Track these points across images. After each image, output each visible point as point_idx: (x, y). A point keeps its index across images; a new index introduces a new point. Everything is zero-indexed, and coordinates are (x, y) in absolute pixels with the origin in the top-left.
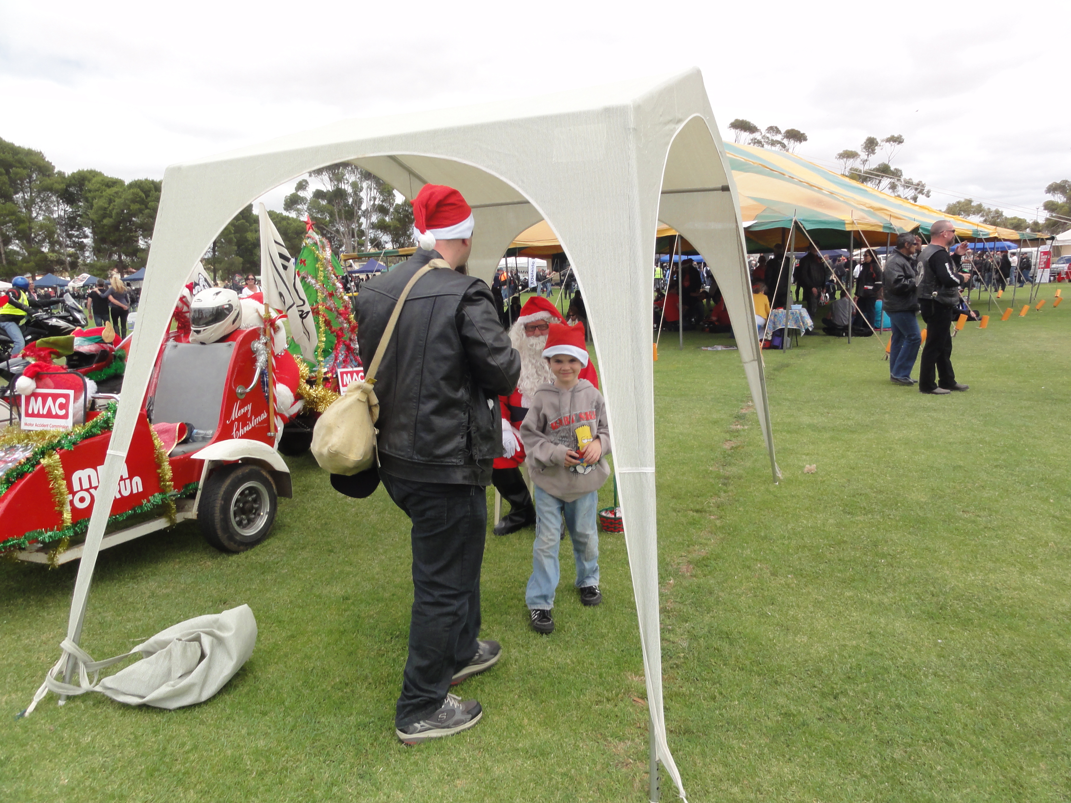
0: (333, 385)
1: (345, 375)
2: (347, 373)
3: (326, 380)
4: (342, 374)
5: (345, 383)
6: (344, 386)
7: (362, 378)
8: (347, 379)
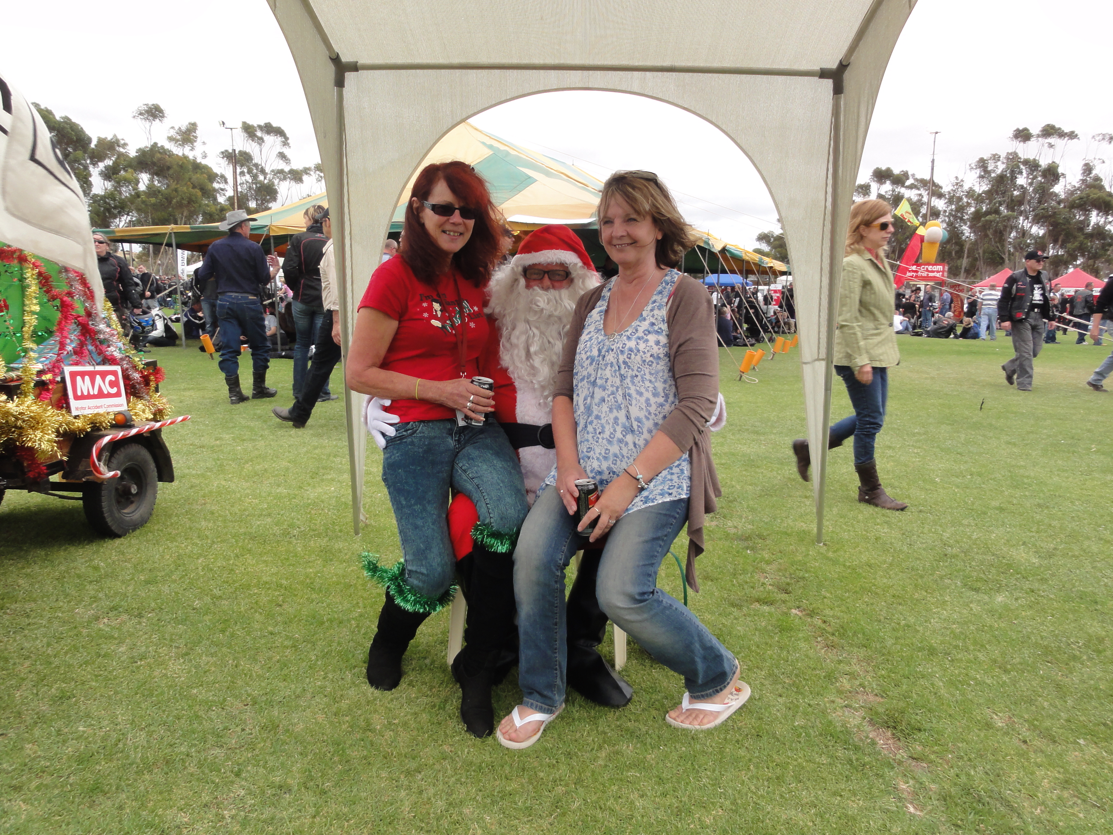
0: (56, 397)
1: (79, 378)
2: (83, 374)
3: (41, 385)
4: (74, 375)
5: (79, 394)
6: (77, 398)
7: (112, 384)
8: (84, 385)
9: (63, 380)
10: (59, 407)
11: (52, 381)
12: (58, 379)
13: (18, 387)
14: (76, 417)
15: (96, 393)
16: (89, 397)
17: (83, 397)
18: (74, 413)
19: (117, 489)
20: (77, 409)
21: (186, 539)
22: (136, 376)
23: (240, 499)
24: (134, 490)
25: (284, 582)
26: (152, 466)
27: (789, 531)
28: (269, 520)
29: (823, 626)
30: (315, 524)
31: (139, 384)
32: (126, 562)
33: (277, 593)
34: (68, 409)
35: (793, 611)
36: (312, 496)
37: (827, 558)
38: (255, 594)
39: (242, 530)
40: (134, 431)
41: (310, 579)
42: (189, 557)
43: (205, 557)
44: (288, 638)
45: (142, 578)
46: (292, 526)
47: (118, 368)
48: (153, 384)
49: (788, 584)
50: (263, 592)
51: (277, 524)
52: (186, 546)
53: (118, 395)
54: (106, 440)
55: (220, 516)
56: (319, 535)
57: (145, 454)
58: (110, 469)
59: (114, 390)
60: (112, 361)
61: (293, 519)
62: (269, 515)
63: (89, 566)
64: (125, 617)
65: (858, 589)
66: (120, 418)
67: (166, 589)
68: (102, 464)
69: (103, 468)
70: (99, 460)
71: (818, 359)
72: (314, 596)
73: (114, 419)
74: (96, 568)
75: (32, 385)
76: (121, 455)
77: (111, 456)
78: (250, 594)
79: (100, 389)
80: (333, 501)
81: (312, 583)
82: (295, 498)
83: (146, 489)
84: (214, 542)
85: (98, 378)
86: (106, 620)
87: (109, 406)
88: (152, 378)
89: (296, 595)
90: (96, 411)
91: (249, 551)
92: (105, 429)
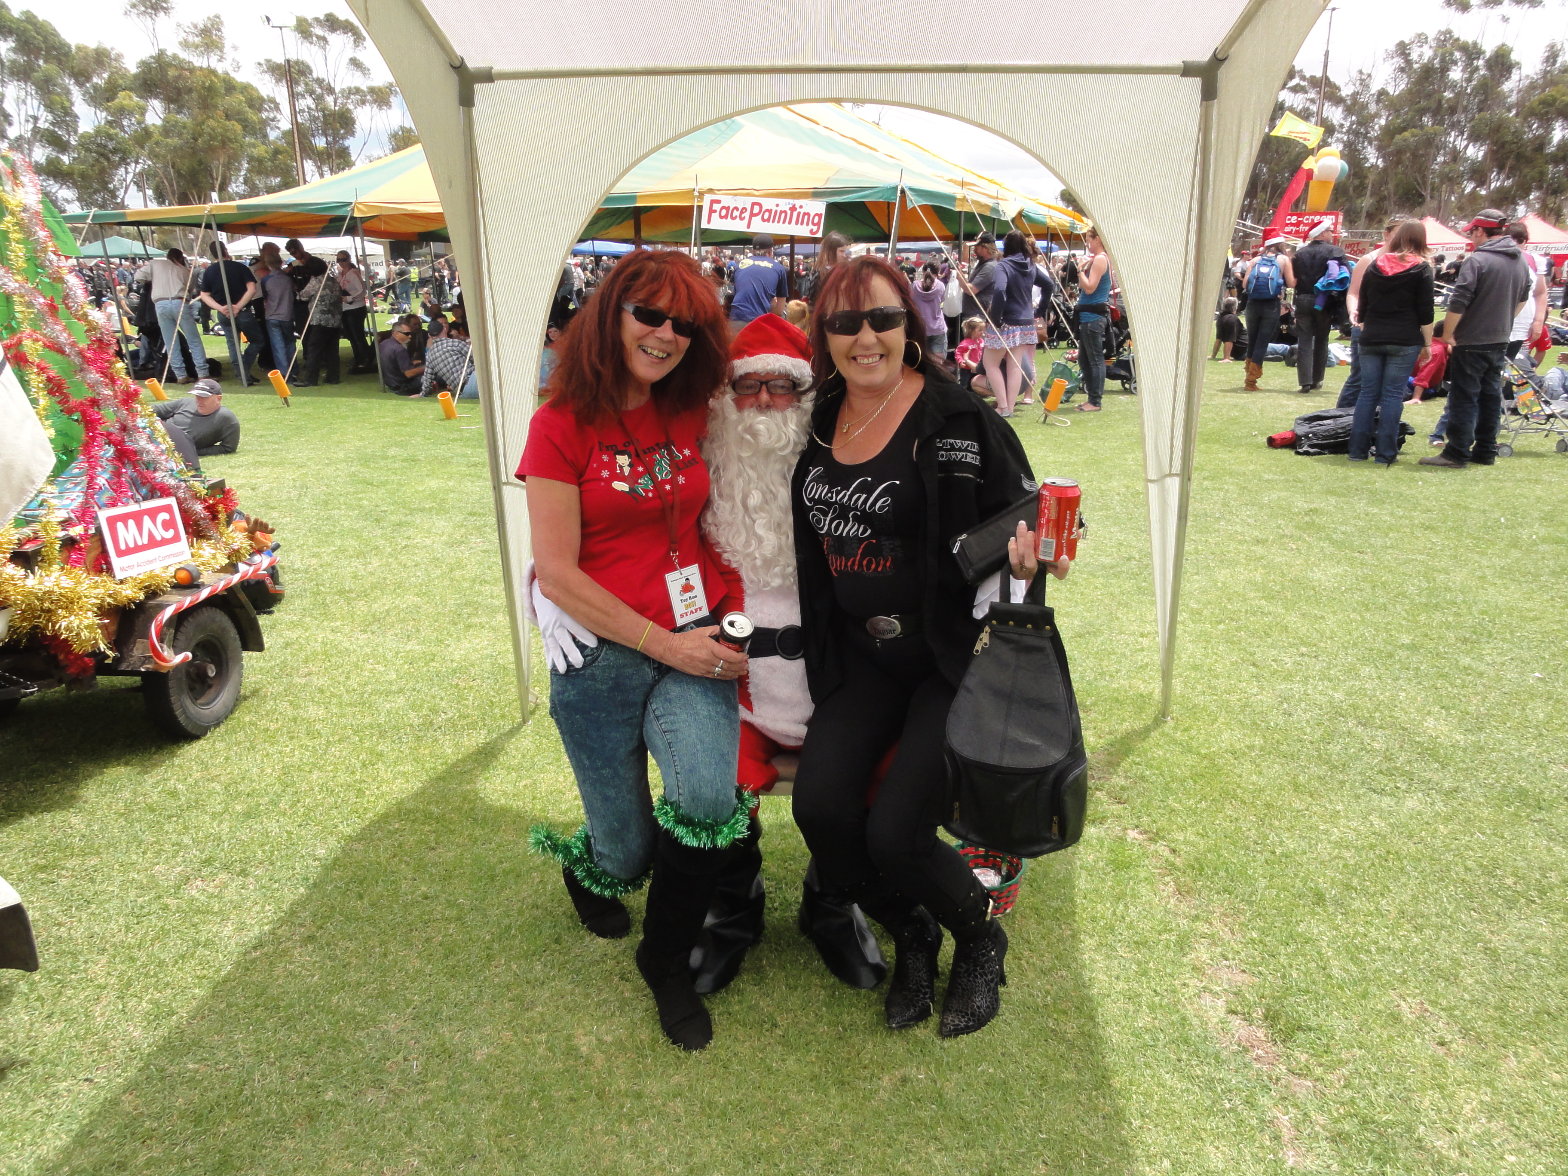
0: (91, 557)
1: (120, 525)
2: (124, 518)
3: (69, 544)
4: (112, 522)
5: (123, 547)
6: (120, 553)
7: (167, 525)
8: (128, 534)
9: (99, 530)
10: (99, 571)
11: (85, 537)
12: (92, 531)
13: (37, 552)
14: (122, 582)
15: (146, 541)
16: (138, 549)
17: (129, 551)
18: (119, 575)
19: (188, 674)
20: (122, 569)
21: (291, 738)
22: (199, 507)
23: (357, 666)
24: (212, 672)
25: (433, 808)
26: (233, 633)
27: (1121, 698)
28: (401, 700)
29: (1172, 858)
30: (467, 707)
31: (204, 519)
32: (213, 780)
33: (427, 828)
34: (110, 570)
35: (1129, 832)
36: (457, 657)
37: (1175, 742)
38: (396, 831)
39: (368, 720)
40: (204, 594)
41: (469, 803)
42: (300, 769)
43: (320, 769)
44: (450, 904)
45: (238, 808)
46: (434, 711)
47: (172, 501)
48: (222, 516)
49: (1123, 789)
50: (407, 827)
51: (413, 707)
52: (292, 751)
53: (176, 539)
54: (168, 612)
55: (333, 695)
56: (473, 726)
57: (222, 620)
58: (177, 653)
59: (170, 534)
60: (165, 491)
61: (434, 697)
62: (401, 691)
63: (163, 791)
64: (223, 876)
65: (1216, 795)
66: (183, 575)
67: (273, 827)
68: (165, 646)
69: (167, 653)
70: (161, 641)
71: (1170, 475)
72: (478, 832)
73: (175, 577)
74: (174, 794)
75: (57, 547)
76: (189, 626)
77: (177, 630)
78: (389, 831)
79: (151, 535)
80: (487, 666)
81: (472, 809)
82: (433, 660)
83: (227, 665)
84: (328, 741)
85: (146, 520)
86: (199, 883)
87: (165, 558)
88: (220, 507)
89: (452, 832)
90: (148, 568)
91: (381, 755)
92: (164, 593)
